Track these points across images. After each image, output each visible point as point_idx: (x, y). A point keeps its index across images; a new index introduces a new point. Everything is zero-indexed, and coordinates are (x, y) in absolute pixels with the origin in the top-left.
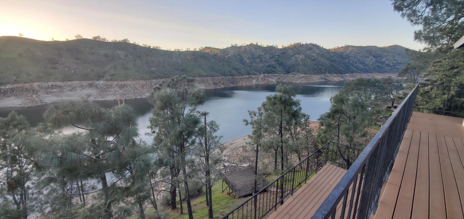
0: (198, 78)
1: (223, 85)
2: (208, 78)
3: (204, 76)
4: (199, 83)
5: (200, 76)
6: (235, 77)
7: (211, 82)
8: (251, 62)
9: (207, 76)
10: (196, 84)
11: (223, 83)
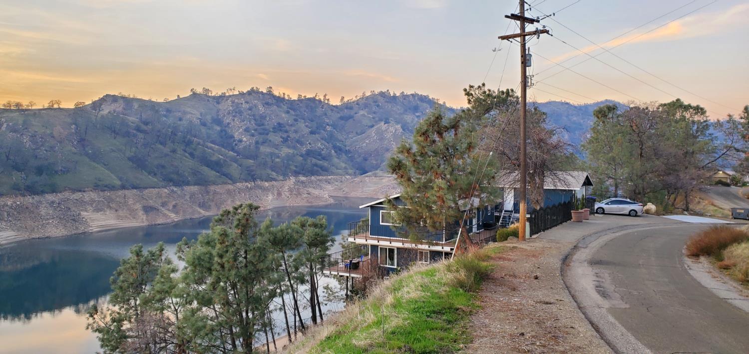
0: (93, 195)
1: (177, 213)
2: (126, 192)
3: (112, 188)
4: (97, 210)
5: (99, 186)
6: (212, 188)
7: (138, 206)
8: (257, 143)
9: (123, 187)
10: (85, 213)
11: (174, 206)
